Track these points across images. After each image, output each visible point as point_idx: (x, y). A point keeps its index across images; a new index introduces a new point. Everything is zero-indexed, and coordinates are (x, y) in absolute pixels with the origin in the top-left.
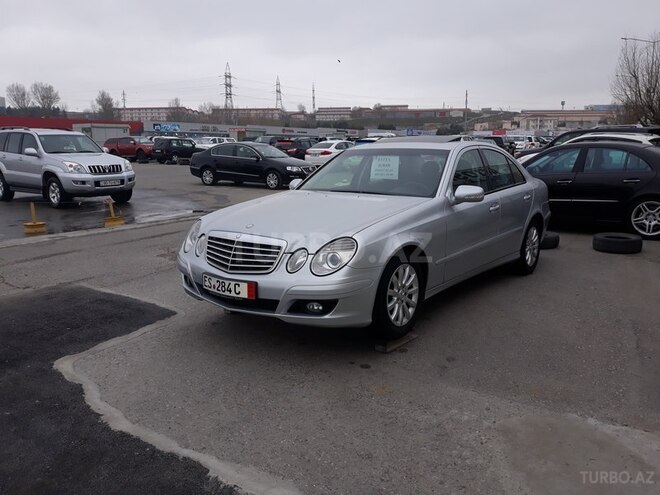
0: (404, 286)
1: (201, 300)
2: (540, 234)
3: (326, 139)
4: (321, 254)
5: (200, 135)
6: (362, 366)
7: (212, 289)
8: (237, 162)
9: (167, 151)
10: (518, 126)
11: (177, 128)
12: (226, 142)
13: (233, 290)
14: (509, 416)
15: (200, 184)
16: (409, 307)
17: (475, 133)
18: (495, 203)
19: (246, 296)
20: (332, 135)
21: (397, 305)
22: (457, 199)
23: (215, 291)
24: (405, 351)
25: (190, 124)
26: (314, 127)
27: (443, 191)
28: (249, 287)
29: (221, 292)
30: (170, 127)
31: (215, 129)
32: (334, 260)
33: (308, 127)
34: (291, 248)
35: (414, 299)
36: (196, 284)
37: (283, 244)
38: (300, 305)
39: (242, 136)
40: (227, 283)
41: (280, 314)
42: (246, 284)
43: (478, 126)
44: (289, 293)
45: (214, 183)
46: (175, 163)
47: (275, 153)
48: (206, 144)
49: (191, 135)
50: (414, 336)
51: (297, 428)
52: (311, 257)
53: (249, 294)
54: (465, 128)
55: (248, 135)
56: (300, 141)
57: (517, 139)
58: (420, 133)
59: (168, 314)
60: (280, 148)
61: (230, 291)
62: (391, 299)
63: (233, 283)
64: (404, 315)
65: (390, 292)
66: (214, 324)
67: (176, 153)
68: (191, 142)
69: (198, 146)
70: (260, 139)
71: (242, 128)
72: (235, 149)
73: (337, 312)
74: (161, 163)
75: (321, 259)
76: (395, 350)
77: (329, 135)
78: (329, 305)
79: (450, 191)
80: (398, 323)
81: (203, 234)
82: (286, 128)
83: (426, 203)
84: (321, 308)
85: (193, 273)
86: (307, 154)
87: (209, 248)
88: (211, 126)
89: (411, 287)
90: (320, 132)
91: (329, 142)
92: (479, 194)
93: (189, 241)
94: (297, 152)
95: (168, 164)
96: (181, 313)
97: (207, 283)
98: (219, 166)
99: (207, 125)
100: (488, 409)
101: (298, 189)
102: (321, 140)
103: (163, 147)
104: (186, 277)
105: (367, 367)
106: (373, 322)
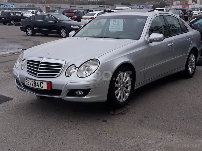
0: (123, 83)
1: (25, 91)
2: (196, 57)
3: (93, 11)
4: (82, 67)
5: (26, 9)
6: (103, 121)
7: (29, 86)
8: (45, 23)
9: (8, 18)
10: (196, 3)
11: (13, 6)
12: (39, 13)
13: (40, 85)
14: (170, 141)
15: (26, 36)
16: (126, 93)
17: (173, 7)
18: (171, 42)
19: (46, 88)
20: (97, 9)
21: (120, 92)
22: (150, 40)
23: (31, 86)
24: (125, 114)
25: (20, 4)
26: (87, 5)
27: (144, 36)
28: (47, 84)
29: (34, 87)
30: (9, 5)
31: (34, 6)
32: (88, 70)
33: (84, 4)
34: (67, 65)
35: (129, 89)
36: (22, 84)
37: (63, 63)
38: (72, 92)
39: (48, 10)
40: (37, 82)
41: (63, 96)
42: (46, 83)
43: (174, 3)
44: (66, 86)
45: (33, 35)
46: (12, 25)
47: (65, 19)
48: (28, 14)
49: (21, 9)
50: (130, 107)
51: (70, 148)
52: (77, 69)
53: (47, 88)
54: (168, 4)
55: (51, 9)
56: (78, 12)
57: (194, 10)
58: (143, 7)
59: (9, 99)
60: (68, 16)
61: (38, 86)
62: (117, 89)
63: (39, 82)
64: (124, 97)
65: (116, 85)
66: (32, 103)
67: (13, 19)
68: (20, 13)
69: (24, 15)
70: (57, 11)
71: (48, 6)
72: (43, 17)
73: (90, 95)
74: (5, 25)
75: (82, 69)
76: (120, 113)
77: (95, 9)
78: (86, 91)
79: (147, 36)
80: (121, 101)
81: (25, 59)
82: (72, 5)
83: (135, 42)
84: (82, 93)
85: (20, 78)
86: (83, 19)
87: (28, 65)
88: (31, 4)
89: (127, 83)
90: (90, 7)
91: (94, 12)
92: (161, 38)
93: (18, 63)
94: (77, 18)
95: (8, 25)
96: (15, 99)
97: (27, 83)
98: (36, 26)
99: (29, 4)
100: (161, 139)
101: (73, 36)
102: (90, 11)
103: (6, 16)
104: (17, 80)
105: (105, 121)
106: (107, 100)
